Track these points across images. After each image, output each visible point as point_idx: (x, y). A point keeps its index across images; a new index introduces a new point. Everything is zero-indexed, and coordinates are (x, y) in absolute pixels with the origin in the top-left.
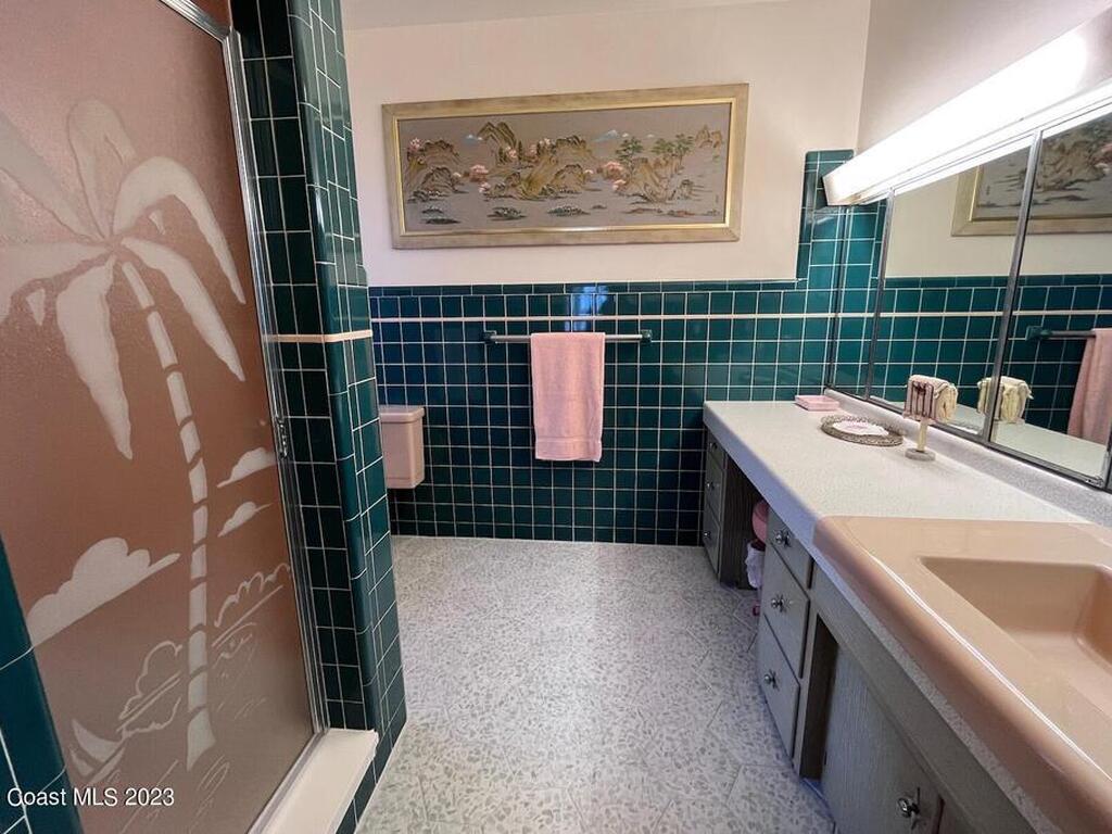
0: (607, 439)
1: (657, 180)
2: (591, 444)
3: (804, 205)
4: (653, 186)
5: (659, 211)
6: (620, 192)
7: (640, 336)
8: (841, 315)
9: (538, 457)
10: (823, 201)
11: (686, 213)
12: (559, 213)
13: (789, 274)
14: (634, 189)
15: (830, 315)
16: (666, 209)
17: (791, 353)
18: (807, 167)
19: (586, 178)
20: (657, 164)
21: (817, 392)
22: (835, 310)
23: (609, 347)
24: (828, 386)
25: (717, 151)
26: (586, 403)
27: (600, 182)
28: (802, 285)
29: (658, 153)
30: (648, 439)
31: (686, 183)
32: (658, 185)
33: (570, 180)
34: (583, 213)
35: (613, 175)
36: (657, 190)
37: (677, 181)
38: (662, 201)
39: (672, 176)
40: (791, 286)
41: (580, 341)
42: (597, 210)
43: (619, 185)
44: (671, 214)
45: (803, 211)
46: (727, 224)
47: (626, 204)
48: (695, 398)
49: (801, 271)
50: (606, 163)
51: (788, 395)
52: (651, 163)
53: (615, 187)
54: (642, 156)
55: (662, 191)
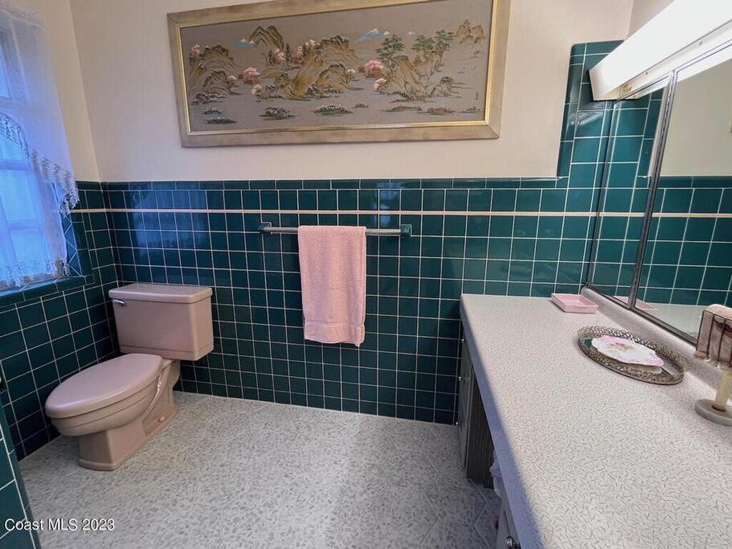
1: (417, 77)
3: (567, 100)
4: (414, 84)
5: (420, 109)
6: (381, 91)
7: (399, 231)
8: (603, 214)
9: (306, 337)
10: (588, 97)
11: (445, 111)
12: (324, 112)
13: (549, 171)
14: (395, 87)
15: (591, 214)
16: (425, 107)
17: (548, 250)
18: (572, 61)
19: (349, 77)
20: (418, 61)
21: (574, 290)
22: (597, 209)
23: (371, 241)
24: (585, 284)
25: (478, 47)
26: (349, 292)
27: (363, 81)
28: (562, 183)
29: (418, 50)
30: (408, 326)
31: (446, 80)
32: (417, 83)
33: (334, 80)
34: (346, 111)
35: (374, 74)
36: (417, 87)
37: (437, 78)
38: (422, 99)
39: (432, 74)
40: (549, 184)
41: (342, 234)
42: (358, 109)
43: (381, 83)
44: (431, 111)
45: (566, 107)
46: (487, 121)
47: (387, 102)
48: (453, 291)
49: (561, 169)
50: (368, 61)
51: (545, 292)
52: (412, 60)
53: (376, 86)
54: (403, 53)
55: (422, 89)
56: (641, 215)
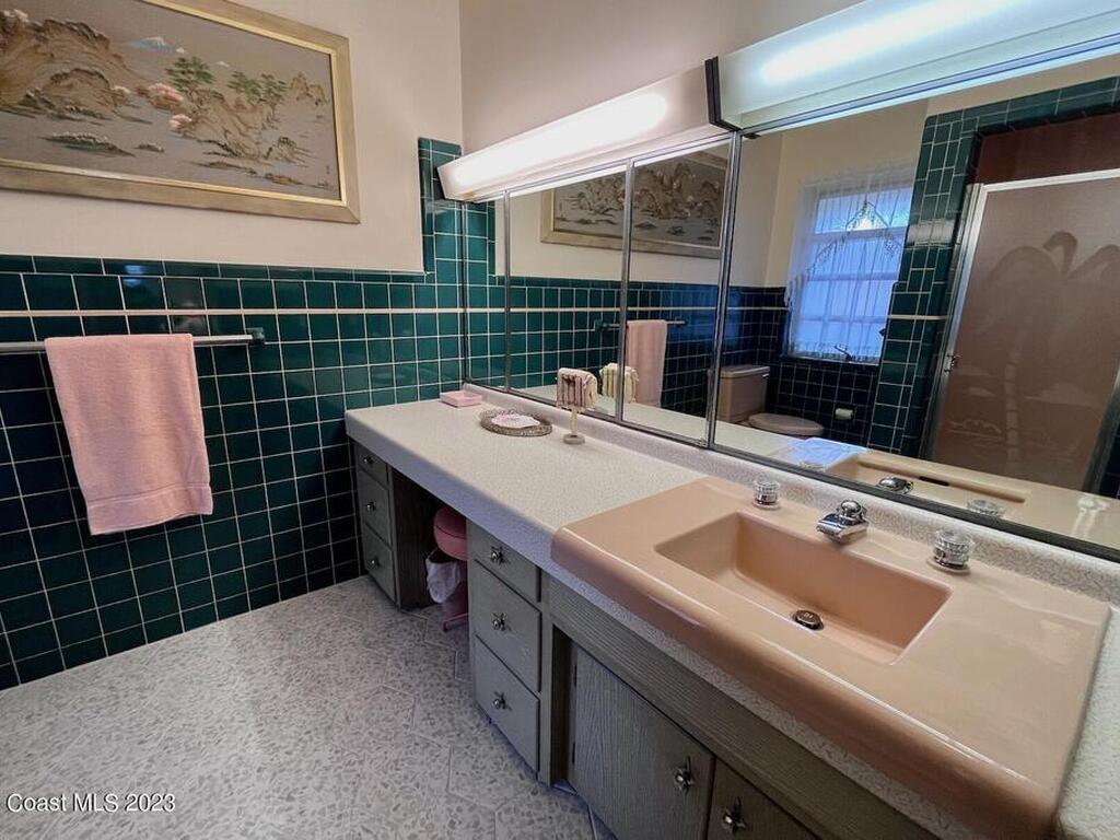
0: (218, 481)
1: (242, 127)
2: (194, 493)
3: (422, 194)
4: (238, 135)
5: (253, 172)
6: (184, 130)
7: (250, 337)
8: (469, 310)
9: (95, 530)
10: (440, 194)
11: (290, 180)
12: (70, 142)
13: (411, 262)
14: (204, 132)
15: (459, 310)
16: (262, 170)
17: (427, 349)
18: (421, 153)
19: (118, 98)
20: (239, 105)
21: (457, 388)
22: (463, 306)
23: (202, 353)
24: (466, 380)
25: (319, 110)
26: (177, 437)
27: (145, 110)
28: (431, 279)
29: (239, 91)
31: (285, 141)
32: (244, 135)
33: (86, 95)
34: (121, 151)
35: (166, 105)
36: (245, 141)
37: (271, 137)
38: (253, 158)
39: (264, 128)
40: (419, 278)
41: (148, 347)
42: (144, 151)
43: (183, 122)
44: (269, 177)
45: (422, 200)
46: (344, 202)
47: (197, 152)
48: (334, 410)
49: (427, 263)
50: (154, 83)
51: (433, 394)
52: (231, 104)
53: (175, 124)
54: (214, 88)
55: (254, 145)
56: (503, 310)
